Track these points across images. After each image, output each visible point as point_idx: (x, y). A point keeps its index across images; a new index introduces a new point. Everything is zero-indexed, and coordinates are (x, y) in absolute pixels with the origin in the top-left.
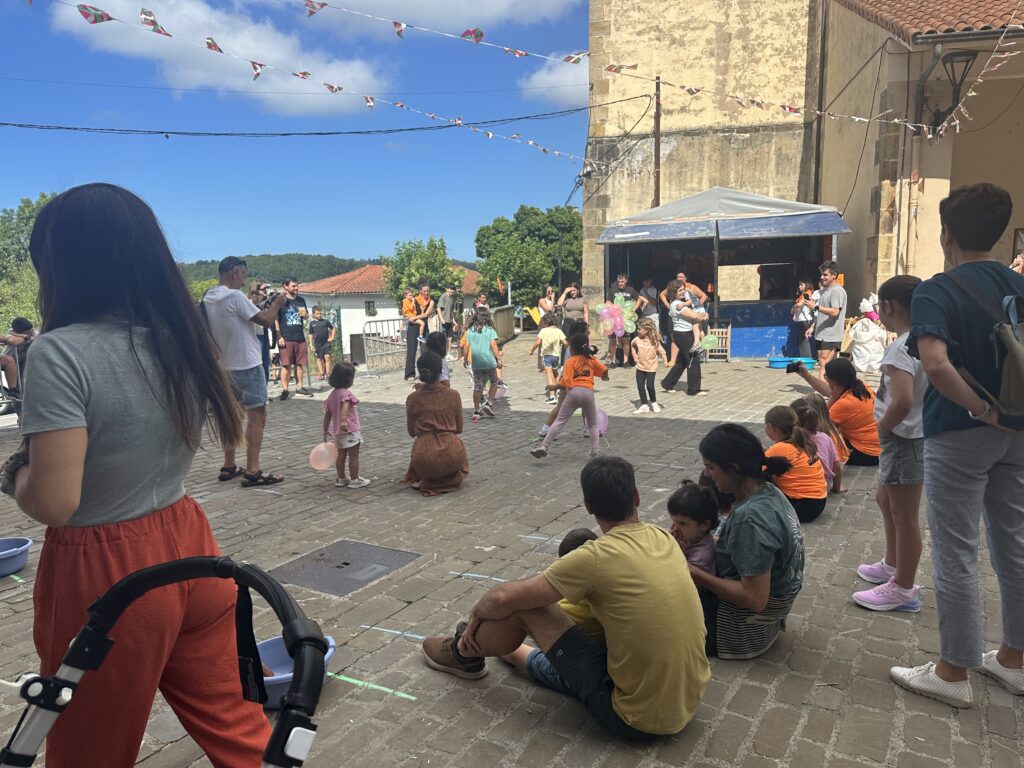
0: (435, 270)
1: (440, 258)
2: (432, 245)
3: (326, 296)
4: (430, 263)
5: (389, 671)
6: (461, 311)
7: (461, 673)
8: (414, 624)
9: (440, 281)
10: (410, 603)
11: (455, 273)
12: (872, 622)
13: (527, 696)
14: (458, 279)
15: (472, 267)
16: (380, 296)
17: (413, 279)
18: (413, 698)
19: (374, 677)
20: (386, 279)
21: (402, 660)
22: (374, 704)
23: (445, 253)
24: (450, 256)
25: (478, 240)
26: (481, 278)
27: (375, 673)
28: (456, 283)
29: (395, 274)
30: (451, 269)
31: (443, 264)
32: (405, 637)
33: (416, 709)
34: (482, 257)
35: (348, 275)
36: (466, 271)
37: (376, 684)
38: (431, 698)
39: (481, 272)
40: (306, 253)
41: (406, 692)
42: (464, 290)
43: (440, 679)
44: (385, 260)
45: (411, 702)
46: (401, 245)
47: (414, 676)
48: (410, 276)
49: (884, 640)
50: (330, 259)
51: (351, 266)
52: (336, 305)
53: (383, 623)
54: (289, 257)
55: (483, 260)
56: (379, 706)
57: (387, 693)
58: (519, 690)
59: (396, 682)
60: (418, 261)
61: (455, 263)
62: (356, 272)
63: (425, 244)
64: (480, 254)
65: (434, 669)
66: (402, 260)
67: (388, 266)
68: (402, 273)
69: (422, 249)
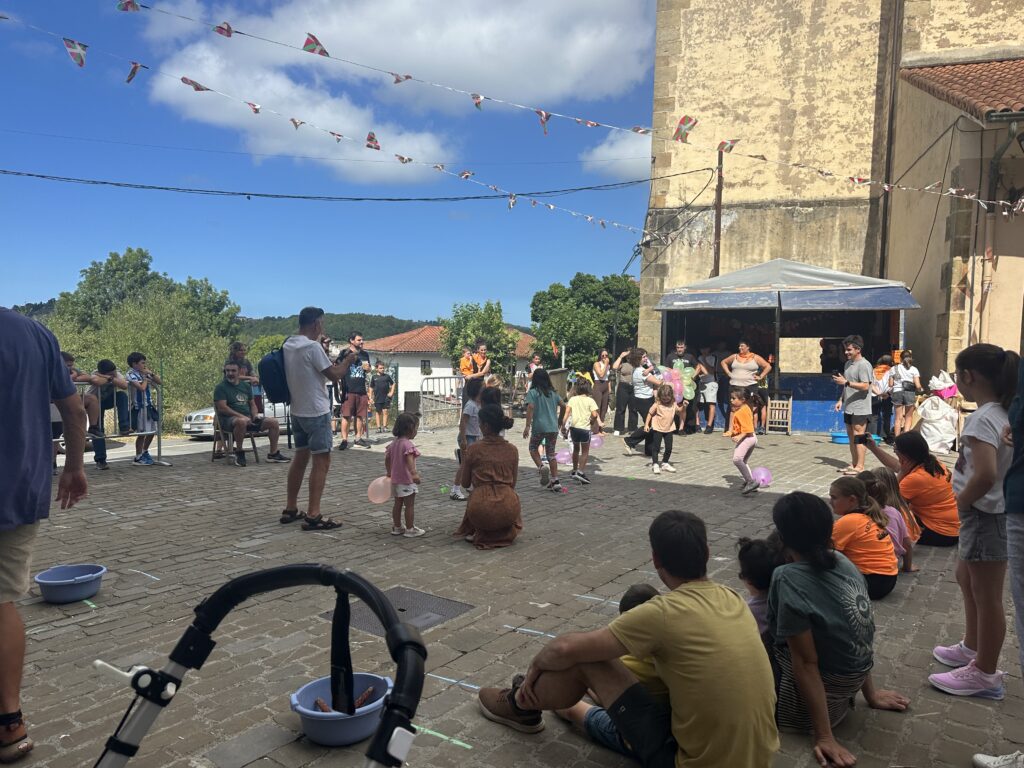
0: (491, 332)
1: (496, 321)
2: (489, 308)
3: (386, 354)
4: (485, 325)
5: (445, 718)
6: (514, 374)
7: (516, 725)
8: (469, 674)
9: (495, 343)
10: (465, 653)
11: (510, 336)
12: (950, 706)
13: (585, 754)
14: (513, 342)
15: (526, 331)
16: (436, 355)
17: (469, 340)
18: (469, 747)
19: (429, 723)
20: (443, 340)
21: (457, 709)
22: (429, 749)
23: (501, 316)
24: (505, 321)
25: (533, 305)
26: (535, 341)
27: (431, 718)
28: (510, 345)
29: (451, 335)
30: (506, 332)
31: (498, 327)
32: (461, 686)
33: (471, 758)
34: (537, 321)
35: (406, 335)
36: (521, 334)
37: (432, 729)
38: (486, 748)
39: (535, 336)
40: (367, 313)
41: (461, 740)
42: (518, 352)
43: (496, 730)
44: (443, 322)
45: (467, 750)
46: (458, 307)
47: (469, 725)
48: (465, 337)
49: (965, 726)
50: (390, 319)
51: (409, 326)
52: (394, 362)
53: (439, 670)
54: (351, 316)
55: (538, 325)
56: (435, 752)
57: (442, 740)
58: (576, 747)
59: (452, 729)
60: (475, 323)
61: (510, 327)
62: (415, 332)
63: (482, 306)
64: (535, 318)
65: (490, 720)
66: (459, 322)
67: (445, 327)
68: (459, 334)
69: (479, 312)
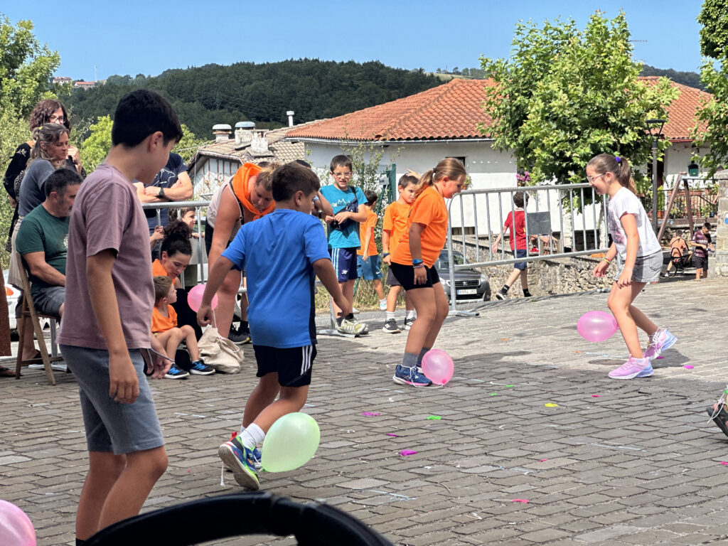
11: (649, 93)
16: (480, 144)
20: (494, 109)
23: (627, 49)
29: (513, 97)
30: (640, 85)
42: (670, 132)
44: (493, 68)
67: (498, 80)
68: (530, 95)
69: (574, 40)
